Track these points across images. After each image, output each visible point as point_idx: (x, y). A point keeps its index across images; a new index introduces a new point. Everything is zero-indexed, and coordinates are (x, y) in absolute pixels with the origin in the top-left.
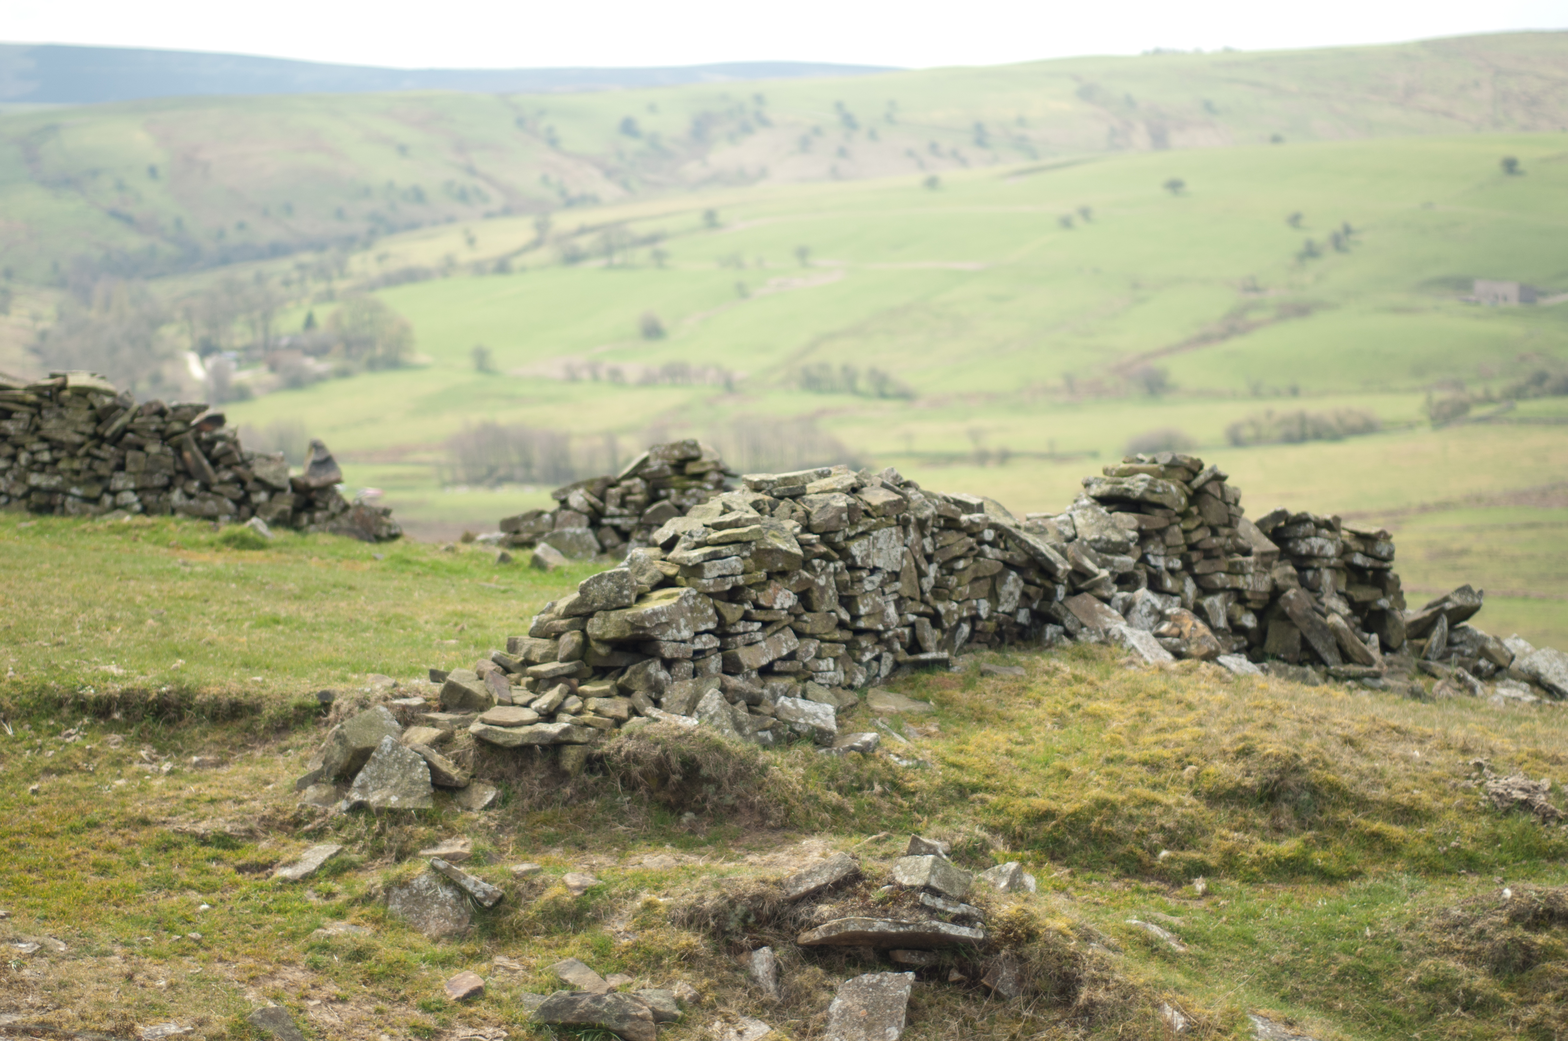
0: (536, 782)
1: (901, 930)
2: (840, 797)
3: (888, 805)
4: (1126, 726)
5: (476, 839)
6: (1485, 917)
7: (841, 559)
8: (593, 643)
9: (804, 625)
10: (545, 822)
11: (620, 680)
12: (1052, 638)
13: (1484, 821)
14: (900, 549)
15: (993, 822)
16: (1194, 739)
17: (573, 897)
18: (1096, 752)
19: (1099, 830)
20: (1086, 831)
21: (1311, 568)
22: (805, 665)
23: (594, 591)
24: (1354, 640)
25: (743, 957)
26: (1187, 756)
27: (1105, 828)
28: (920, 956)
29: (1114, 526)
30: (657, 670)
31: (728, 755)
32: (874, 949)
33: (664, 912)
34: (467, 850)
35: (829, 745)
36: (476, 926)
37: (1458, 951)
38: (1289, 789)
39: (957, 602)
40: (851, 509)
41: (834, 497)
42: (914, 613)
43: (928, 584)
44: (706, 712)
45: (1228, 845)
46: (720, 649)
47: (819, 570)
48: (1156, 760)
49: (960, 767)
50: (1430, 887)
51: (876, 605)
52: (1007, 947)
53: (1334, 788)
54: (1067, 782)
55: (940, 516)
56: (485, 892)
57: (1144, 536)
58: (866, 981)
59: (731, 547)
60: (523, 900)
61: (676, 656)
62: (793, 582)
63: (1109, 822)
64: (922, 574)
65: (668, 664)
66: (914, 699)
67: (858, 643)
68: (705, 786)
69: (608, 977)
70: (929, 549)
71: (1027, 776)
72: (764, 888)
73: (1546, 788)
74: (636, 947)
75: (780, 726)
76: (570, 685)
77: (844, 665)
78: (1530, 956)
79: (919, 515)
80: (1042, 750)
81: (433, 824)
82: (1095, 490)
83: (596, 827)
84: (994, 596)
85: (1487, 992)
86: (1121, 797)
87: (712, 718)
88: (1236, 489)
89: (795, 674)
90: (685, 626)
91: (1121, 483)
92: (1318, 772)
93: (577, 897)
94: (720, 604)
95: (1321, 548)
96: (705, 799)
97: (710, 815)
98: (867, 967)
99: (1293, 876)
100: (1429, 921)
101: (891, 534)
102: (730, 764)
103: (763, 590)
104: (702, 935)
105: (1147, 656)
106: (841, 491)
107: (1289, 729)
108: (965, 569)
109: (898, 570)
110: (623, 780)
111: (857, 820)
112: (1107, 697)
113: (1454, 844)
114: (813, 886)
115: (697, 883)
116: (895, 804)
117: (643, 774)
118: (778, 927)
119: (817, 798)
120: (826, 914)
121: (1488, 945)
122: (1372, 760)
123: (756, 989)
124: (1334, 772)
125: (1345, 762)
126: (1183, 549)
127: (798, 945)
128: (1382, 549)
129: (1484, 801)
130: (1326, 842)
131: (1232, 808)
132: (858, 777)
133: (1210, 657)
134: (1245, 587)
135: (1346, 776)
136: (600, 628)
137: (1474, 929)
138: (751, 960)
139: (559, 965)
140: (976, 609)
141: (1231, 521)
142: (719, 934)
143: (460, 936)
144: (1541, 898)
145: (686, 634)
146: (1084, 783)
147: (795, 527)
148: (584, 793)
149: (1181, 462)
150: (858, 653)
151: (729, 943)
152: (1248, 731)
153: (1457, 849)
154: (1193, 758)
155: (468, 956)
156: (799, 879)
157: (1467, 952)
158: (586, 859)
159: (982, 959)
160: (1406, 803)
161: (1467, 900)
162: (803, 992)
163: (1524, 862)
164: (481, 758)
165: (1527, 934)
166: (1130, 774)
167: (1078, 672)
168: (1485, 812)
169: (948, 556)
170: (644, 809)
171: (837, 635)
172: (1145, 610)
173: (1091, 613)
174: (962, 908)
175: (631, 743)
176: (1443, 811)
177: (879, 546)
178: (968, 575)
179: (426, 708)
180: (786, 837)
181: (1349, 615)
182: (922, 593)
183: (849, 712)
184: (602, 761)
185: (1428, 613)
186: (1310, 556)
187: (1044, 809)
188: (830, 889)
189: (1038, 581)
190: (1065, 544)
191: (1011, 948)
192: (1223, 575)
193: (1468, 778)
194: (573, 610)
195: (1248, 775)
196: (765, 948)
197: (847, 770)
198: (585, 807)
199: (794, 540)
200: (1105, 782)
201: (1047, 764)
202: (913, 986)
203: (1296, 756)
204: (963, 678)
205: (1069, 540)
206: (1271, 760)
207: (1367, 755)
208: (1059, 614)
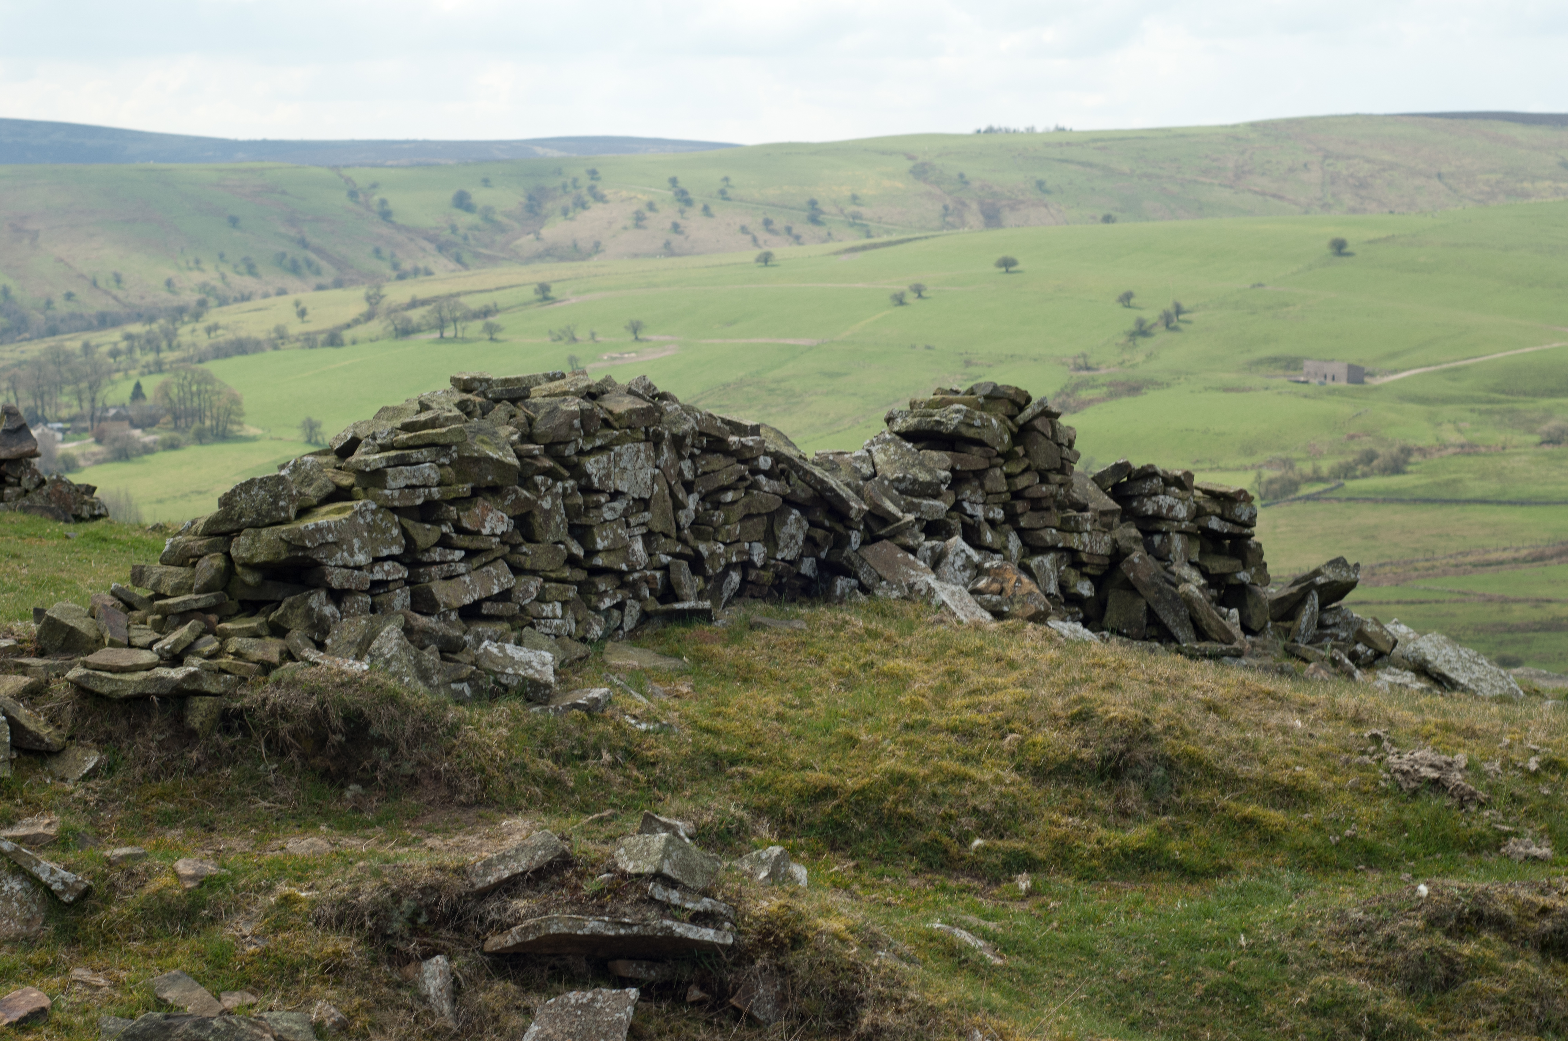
0: (153, 745)
1: (622, 932)
2: (556, 768)
3: (620, 779)
4: (931, 688)
5: (67, 818)
6: (1395, 921)
7: (571, 477)
8: (239, 569)
9: (523, 558)
10: (162, 797)
11: (272, 616)
12: (843, 594)
13: (1386, 804)
14: (650, 471)
15: (756, 802)
16: (1016, 702)
17: (185, 890)
18: (892, 717)
19: (893, 812)
20: (876, 814)
21: (1159, 532)
22: (523, 608)
23: (242, 502)
24: (1210, 614)
25: (409, 970)
26: (1008, 722)
27: (901, 809)
28: (648, 969)
29: (922, 464)
30: (321, 604)
31: (406, 709)
32: (587, 959)
33: (306, 909)
34: (52, 831)
35: (545, 701)
36: (51, 928)
37: (1360, 965)
38: (1138, 763)
39: (724, 544)
40: (585, 416)
41: (565, 400)
42: (668, 554)
43: (686, 517)
44: (382, 655)
45: (1059, 832)
46: (408, 582)
47: (543, 489)
48: (967, 726)
49: (715, 733)
50: (1320, 886)
51: (617, 538)
52: (765, 955)
53: (1195, 762)
54: (853, 752)
55: (701, 434)
56: (64, 883)
57: (958, 479)
58: (573, 1001)
59: (425, 451)
60: (118, 894)
61: (347, 586)
62: (507, 503)
63: (906, 802)
64: (678, 506)
65: (337, 596)
66: (663, 655)
67: (595, 585)
68: (375, 749)
69: (224, 996)
70: (689, 475)
71: (803, 746)
72: (439, 875)
73: (1463, 765)
74: (264, 955)
75: (481, 677)
76: (207, 622)
77: (575, 614)
78: (1454, 971)
79: (675, 430)
80: (823, 714)
81: (10, 798)
82: (900, 425)
83: (231, 803)
84: (770, 539)
85: (1400, 1017)
86: (923, 771)
87: (388, 662)
88: (1070, 428)
89: (511, 619)
90: (360, 549)
91: (931, 415)
92: (1175, 742)
93: (189, 890)
94: (408, 523)
95: (1171, 508)
96: (375, 767)
97: (381, 788)
98: (575, 981)
99: (1144, 872)
100: (1321, 926)
101: (639, 451)
102: (409, 721)
103: (468, 509)
104: (355, 939)
105: (960, 615)
106: (575, 394)
107: (1137, 691)
108: (733, 503)
109: (647, 496)
110: (268, 743)
111: (578, 797)
112: (908, 655)
113: (1348, 832)
114: (506, 874)
115: (352, 872)
116: (629, 777)
117: (294, 734)
118: (458, 929)
119: (524, 766)
120: (523, 912)
121: (1400, 956)
122: (1243, 731)
123: (426, 1012)
124: (1195, 743)
125: (1208, 730)
126: (1006, 497)
127: (485, 954)
128: (1242, 511)
129: (1386, 780)
130: (1185, 830)
131: (1065, 786)
132: (581, 742)
133: (1039, 618)
134: (1081, 548)
135: (1210, 748)
136: (248, 550)
137: (1380, 936)
138: (419, 971)
139: (158, 979)
140: (749, 553)
141: (1064, 467)
142: (378, 939)
143: (28, 942)
144: (1467, 896)
145: (361, 558)
146: (875, 752)
147: (512, 434)
148: (217, 759)
149: (1003, 393)
150: (594, 599)
151: (391, 950)
152: (1085, 692)
153: (1352, 838)
154: (1015, 725)
155: (36, 967)
156: (488, 865)
157: (1372, 966)
158: (211, 844)
159: (731, 972)
160: (1286, 782)
161: (1370, 901)
162: (489, 1016)
163: (1439, 856)
164: (81, 713)
165: (1449, 942)
166: (936, 743)
167: (872, 626)
168: (1386, 793)
169: (713, 486)
170: (295, 779)
171: (567, 573)
172: (959, 563)
173: (891, 564)
174: (706, 903)
175: (278, 693)
176: (1333, 792)
177: (622, 465)
178: (739, 511)
179: (18, 650)
180: (480, 817)
181: (1204, 585)
182: (679, 528)
183: (577, 666)
184: (242, 719)
185: (1295, 589)
186: (1157, 517)
187: (823, 785)
188: (529, 879)
189: (827, 523)
190: (861, 483)
191: (770, 957)
192: (1054, 531)
193: (1364, 753)
194: (214, 527)
195: (1085, 746)
196: (438, 957)
197: (567, 734)
198: (217, 777)
199: (508, 447)
200: (902, 753)
201: (827, 731)
202: (636, 1009)
203: (1147, 721)
204: (728, 632)
205: (866, 479)
206: (1115, 726)
207: (1236, 724)
208: (852, 564)
